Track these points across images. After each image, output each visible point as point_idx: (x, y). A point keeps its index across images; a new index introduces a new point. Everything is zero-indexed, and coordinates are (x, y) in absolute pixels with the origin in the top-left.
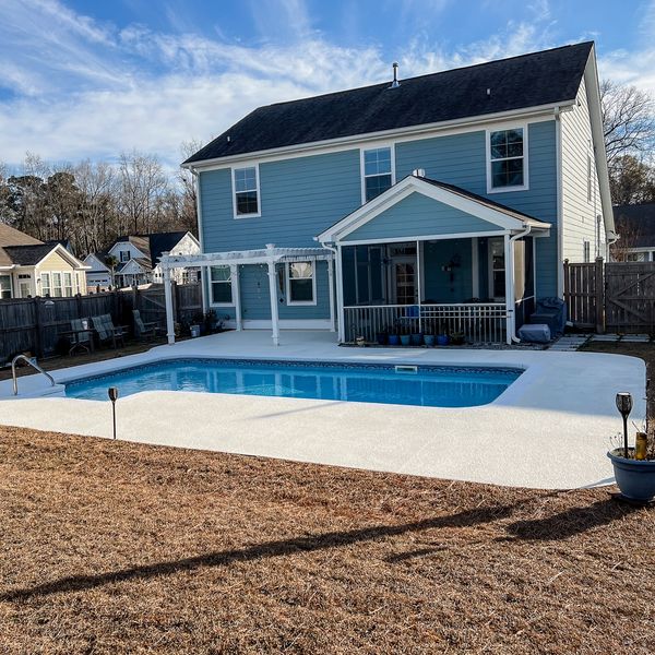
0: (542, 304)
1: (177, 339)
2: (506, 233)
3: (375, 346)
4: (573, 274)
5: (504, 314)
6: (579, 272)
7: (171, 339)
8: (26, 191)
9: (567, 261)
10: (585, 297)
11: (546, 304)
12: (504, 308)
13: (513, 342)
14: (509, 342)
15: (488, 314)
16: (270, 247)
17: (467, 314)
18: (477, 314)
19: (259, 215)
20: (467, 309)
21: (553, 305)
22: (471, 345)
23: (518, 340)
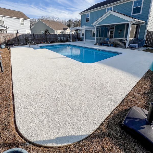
0: (139, 40)
1: (72, 41)
2: (130, 22)
3: (100, 45)
4: (149, 34)
5: (126, 41)
6: (151, 33)
7: (71, 41)
8: (76, 22)
9: (148, 30)
10: (151, 39)
11: (141, 40)
12: (126, 40)
13: (127, 47)
14: (126, 47)
15: (123, 41)
16: (84, 26)
17: (118, 40)
18: (120, 40)
19: (89, 22)
20: (118, 39)
21: (142, 40)
22: (118, 47)
23: (128, 47)
